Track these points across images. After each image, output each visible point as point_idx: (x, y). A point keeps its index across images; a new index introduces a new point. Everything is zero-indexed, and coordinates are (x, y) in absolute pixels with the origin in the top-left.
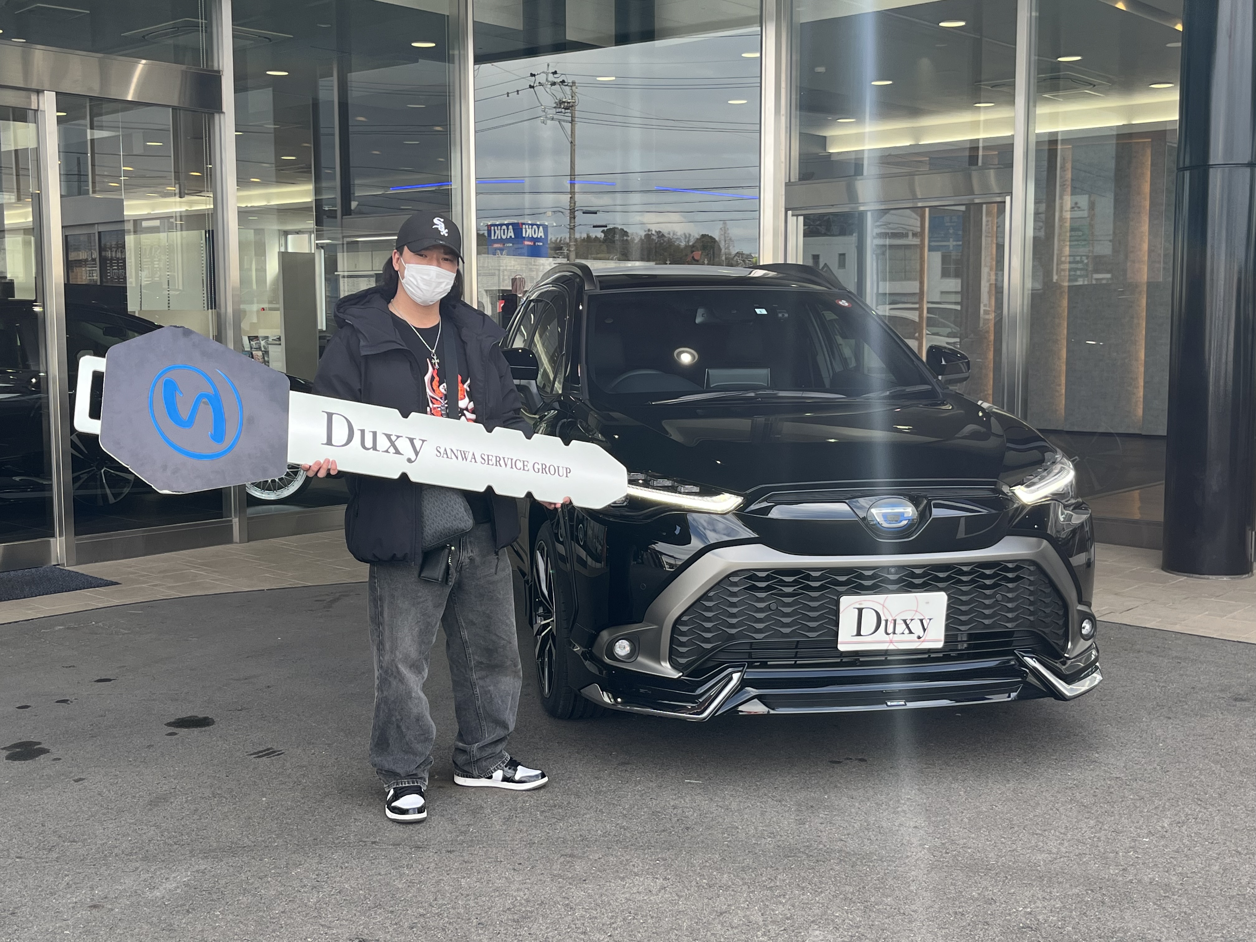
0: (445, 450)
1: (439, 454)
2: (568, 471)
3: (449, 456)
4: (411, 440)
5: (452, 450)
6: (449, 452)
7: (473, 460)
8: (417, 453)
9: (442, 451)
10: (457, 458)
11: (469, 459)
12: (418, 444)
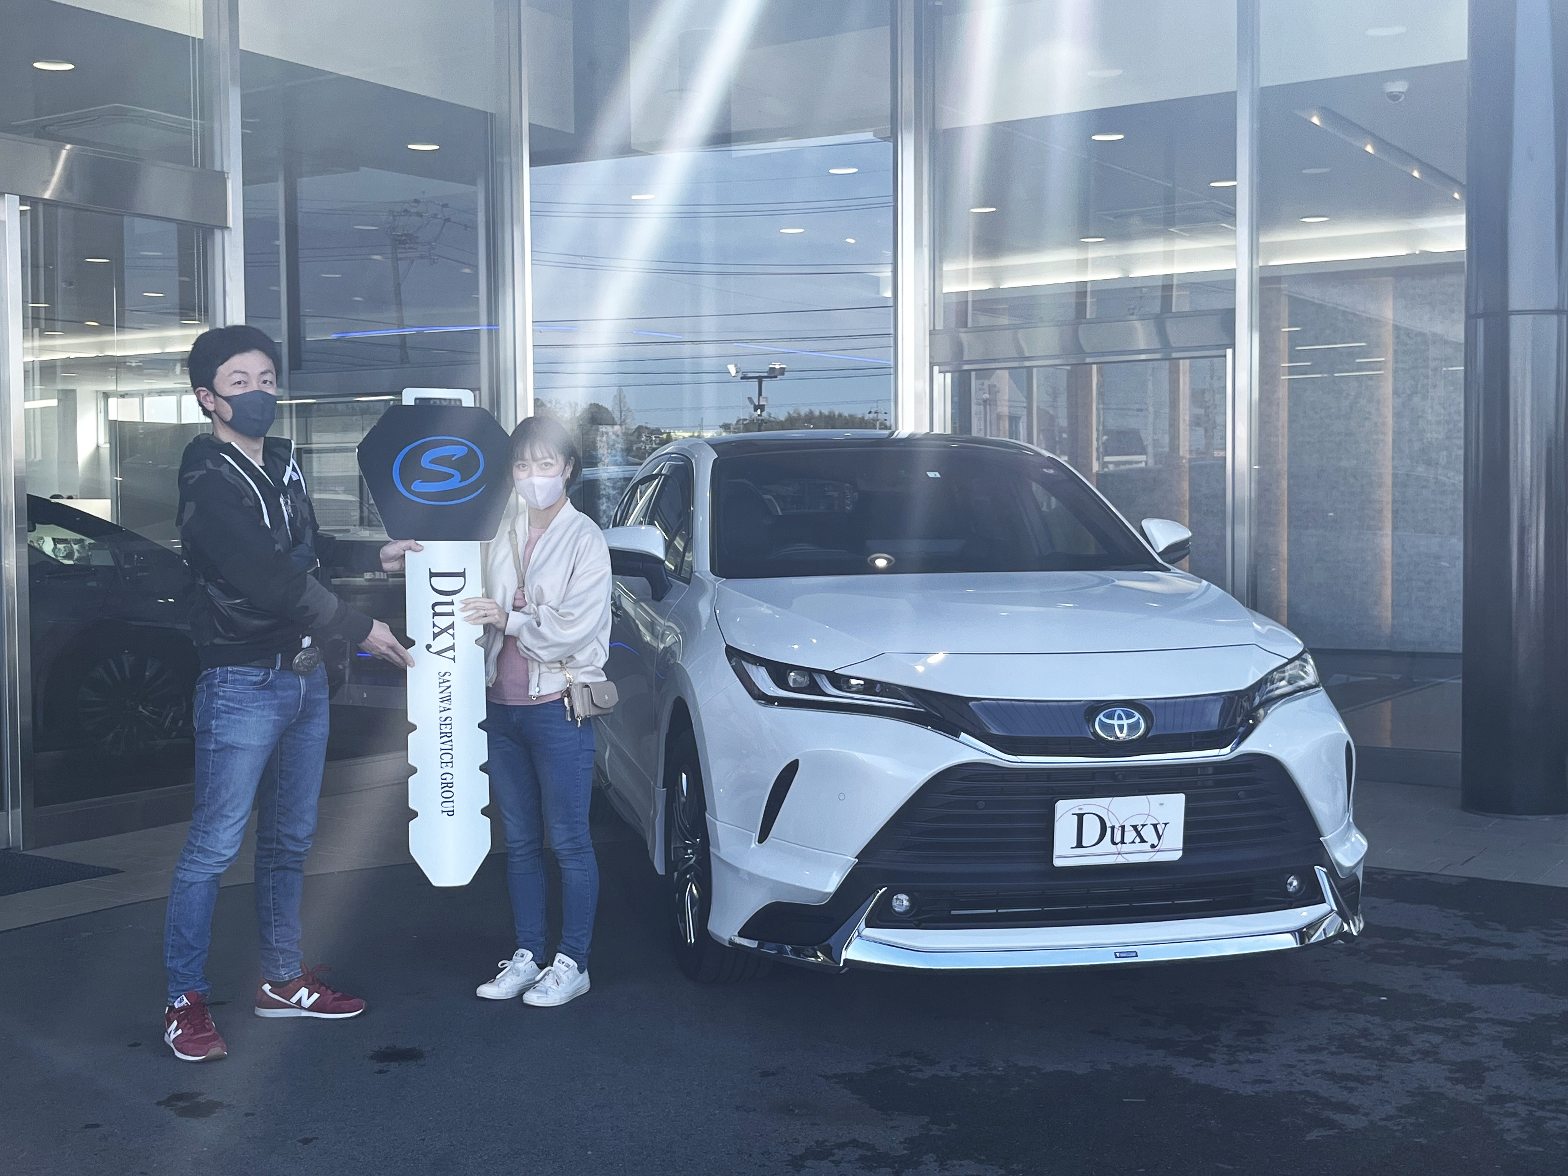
0: (448, 681)
2: (450, 813)
3: (441, 685)
4: (452, 648)
5: (450, 687)
6: (447, 684)
7: (442, 709)
8: (438, 653)
9: (446, 677)
10: (441, 692)
11: (442, 704)
12: (450, 654)
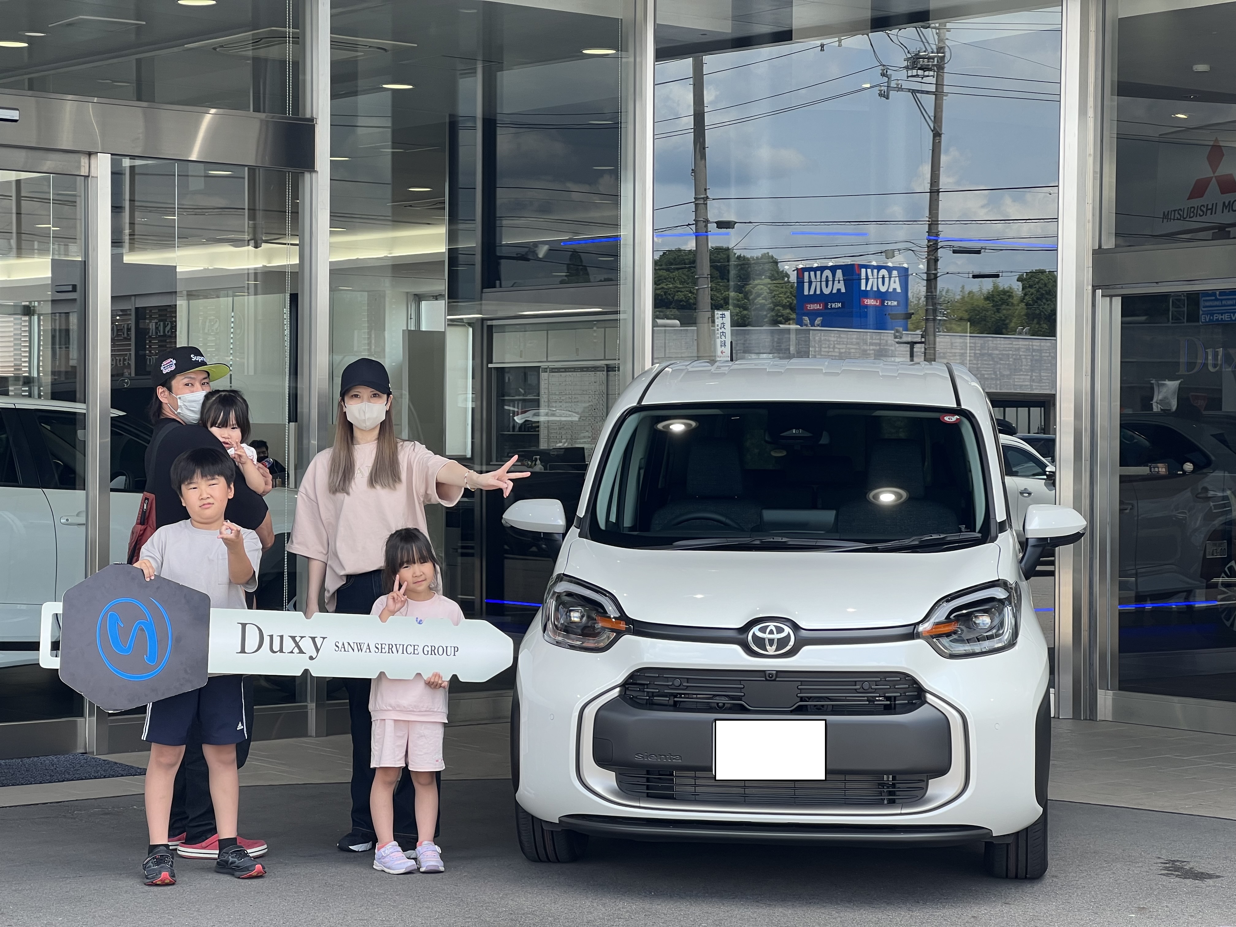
0: (343, 644)
1: (337, 649)
3: (346, 650)
4: (313, 639)
5: (349, 644)
6: (346, 645)
7: (368, 650)
8: (317, 650)
9: (340, 645)
10: (353, 650)
11: (364, 650)
12: (319, 641)
